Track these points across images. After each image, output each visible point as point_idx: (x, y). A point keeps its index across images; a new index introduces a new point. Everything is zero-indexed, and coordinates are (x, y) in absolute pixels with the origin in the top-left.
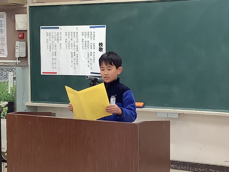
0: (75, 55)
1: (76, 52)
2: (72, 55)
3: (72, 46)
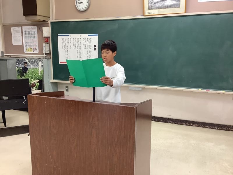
1: (80, 50)
3: (77, 47)
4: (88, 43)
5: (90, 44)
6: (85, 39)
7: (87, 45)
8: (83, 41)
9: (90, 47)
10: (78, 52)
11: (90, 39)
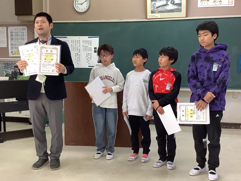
1: (79, 53)
2: (76, 55)
3: (76, 49)
4: (88, 45)
6: (84, 41)
7: (86, 47)
9: (90, 50)
11: (90, 41)
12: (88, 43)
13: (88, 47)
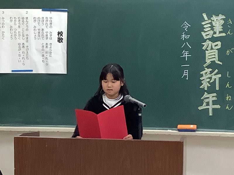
0: (23, 47)
1: (25, 43)
2: (19, 47)
3: (20, 35)
4: (44, 27)
5: (49, 30)
6: (37, 20)
7: (41, 31)
8: (32, 24)
9: (49, 36)
10: (21, 46)
11: (49, 19)
12: (45, 23)
13: (44, 32)
